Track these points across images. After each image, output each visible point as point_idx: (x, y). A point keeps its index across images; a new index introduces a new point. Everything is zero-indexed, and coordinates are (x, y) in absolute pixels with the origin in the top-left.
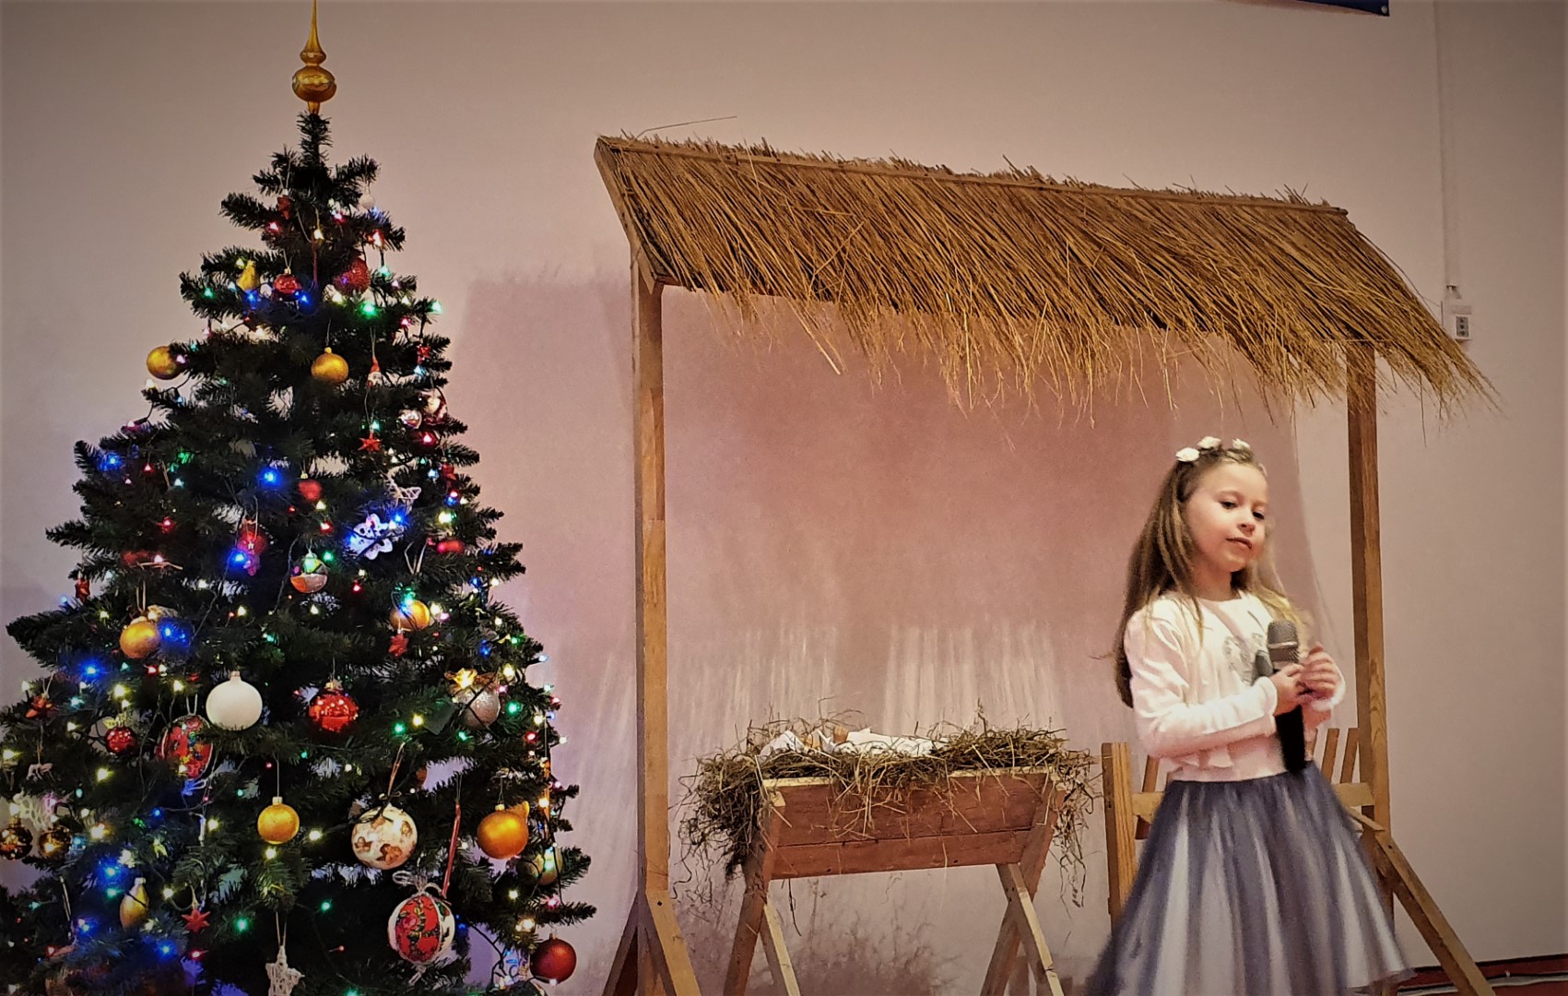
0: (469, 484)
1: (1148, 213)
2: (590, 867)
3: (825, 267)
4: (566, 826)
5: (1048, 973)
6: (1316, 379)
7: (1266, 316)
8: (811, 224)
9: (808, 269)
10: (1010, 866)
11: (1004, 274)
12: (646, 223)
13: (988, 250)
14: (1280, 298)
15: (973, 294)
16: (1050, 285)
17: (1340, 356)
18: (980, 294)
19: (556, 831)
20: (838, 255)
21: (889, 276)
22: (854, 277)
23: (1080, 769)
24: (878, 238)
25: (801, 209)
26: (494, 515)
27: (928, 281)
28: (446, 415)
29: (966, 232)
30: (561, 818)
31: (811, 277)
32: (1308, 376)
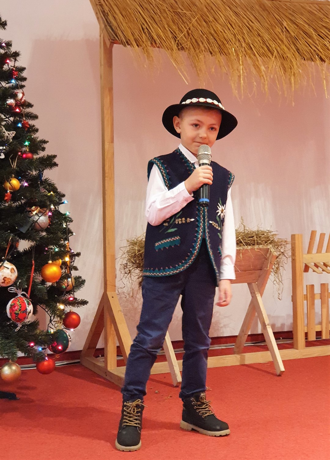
0: (34, 128)
1: (318, 11)
2: (85, 284)
3: (182, 37)
4: (76, 269)
5: (267, 326)
8: (176, 17)
9: (175, 38)
10: (253, 283)
11: (257, 39)
12: (106, 17)
13: (250, 28)
15: (244, 47)
16: (277, 43)
18: (247, 48)
19: (72, 270)
20: (188, 32)
21: (209, 41)
22: (194, 41)
23: (282, 246)
24: (204, 23)
25: (171, 10)
26: (45, 142)
27: (225, 42)
28: (25, 100)
29: (241, 19)
30: (74, 266)
31: (175, 41)
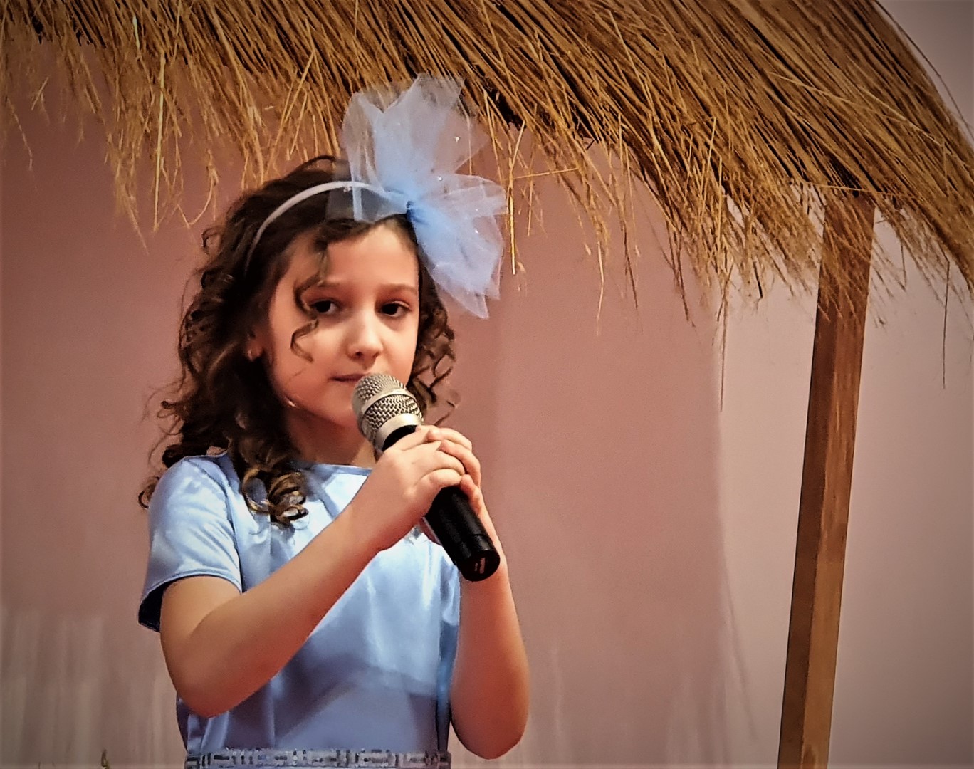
6: (770, 247)
7: (697, 127)
14: (725, 97)
15: (181, 20)
17: (816, 213)
32: (758, 244)
